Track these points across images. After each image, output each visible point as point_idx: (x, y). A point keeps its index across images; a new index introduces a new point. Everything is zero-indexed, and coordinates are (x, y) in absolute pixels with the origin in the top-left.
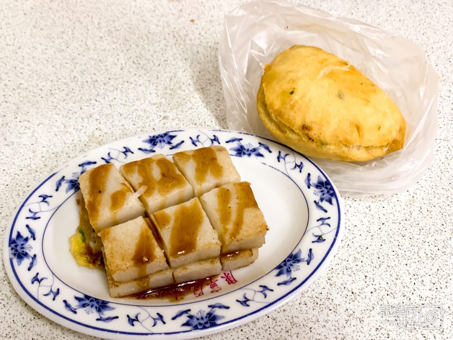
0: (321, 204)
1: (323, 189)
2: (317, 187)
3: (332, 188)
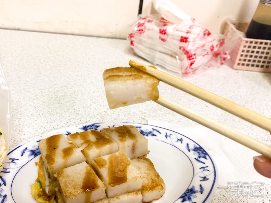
0: (199, 159)
1: (199, 151)
2: (194, 150)
3: (204, 151)
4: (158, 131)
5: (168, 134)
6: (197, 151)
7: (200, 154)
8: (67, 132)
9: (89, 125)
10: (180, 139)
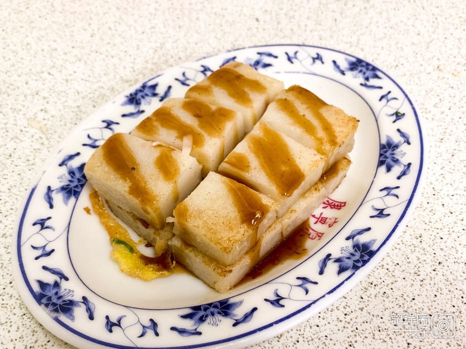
0: (369, 83)
1: (360, 68)
3: (368, 64)
4: (270, 55)
5: (291, 54)
6: (357, 69)
7: (364, 73)
8: (104, 121)
9: (137, 91)
10: (316, 56)
